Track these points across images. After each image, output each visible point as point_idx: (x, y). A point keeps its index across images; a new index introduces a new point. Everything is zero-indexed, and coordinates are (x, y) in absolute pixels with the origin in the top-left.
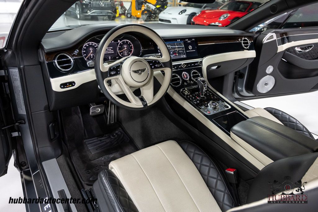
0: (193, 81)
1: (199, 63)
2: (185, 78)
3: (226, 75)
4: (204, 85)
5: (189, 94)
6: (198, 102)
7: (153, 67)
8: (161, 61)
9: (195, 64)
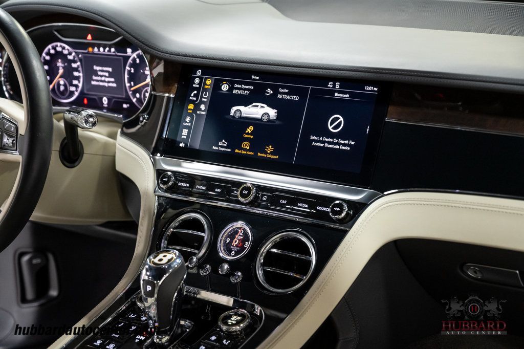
9: (318, 208)
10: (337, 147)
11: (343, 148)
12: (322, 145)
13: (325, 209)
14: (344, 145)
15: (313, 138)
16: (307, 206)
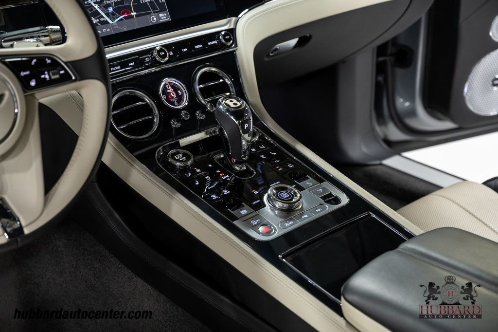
0: (203, 108)
1: (224, 36)
2: (173, 104)
3: (343, 61)
4: (243, 127)
5: (189, 163)
6: (226, 192)
7: (33, 83)
8: (63, 59)
13: (213, 42)
16: (201, 46)
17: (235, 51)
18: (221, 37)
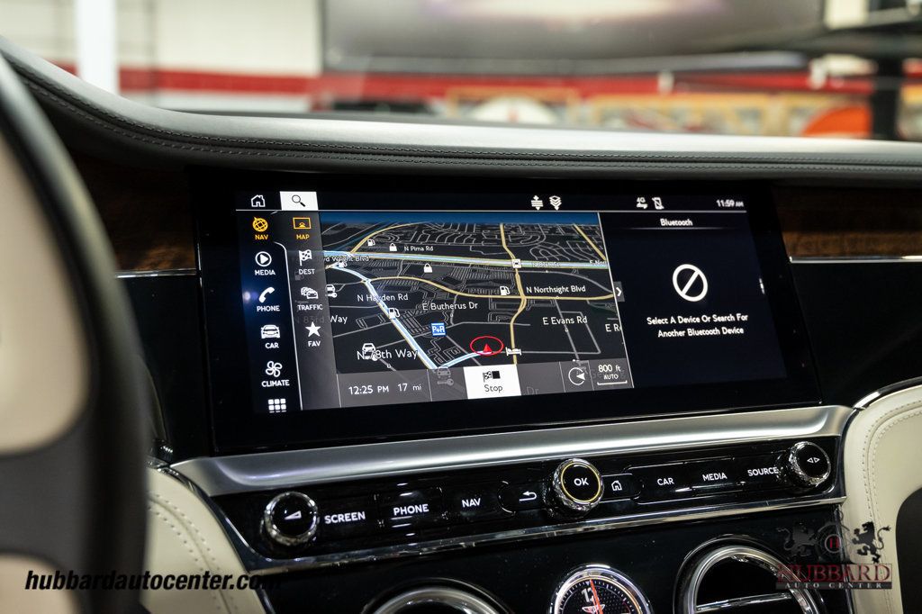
1: (802, 456)
9: (751, 473)
10: (715, 332)
11: (729, 331)
12: (681, 334)
13: (766, 471)
14: (730, 325)
15: (654, 322)
16: (724, 476)
17: (835, 506)
18: (792, 459)
